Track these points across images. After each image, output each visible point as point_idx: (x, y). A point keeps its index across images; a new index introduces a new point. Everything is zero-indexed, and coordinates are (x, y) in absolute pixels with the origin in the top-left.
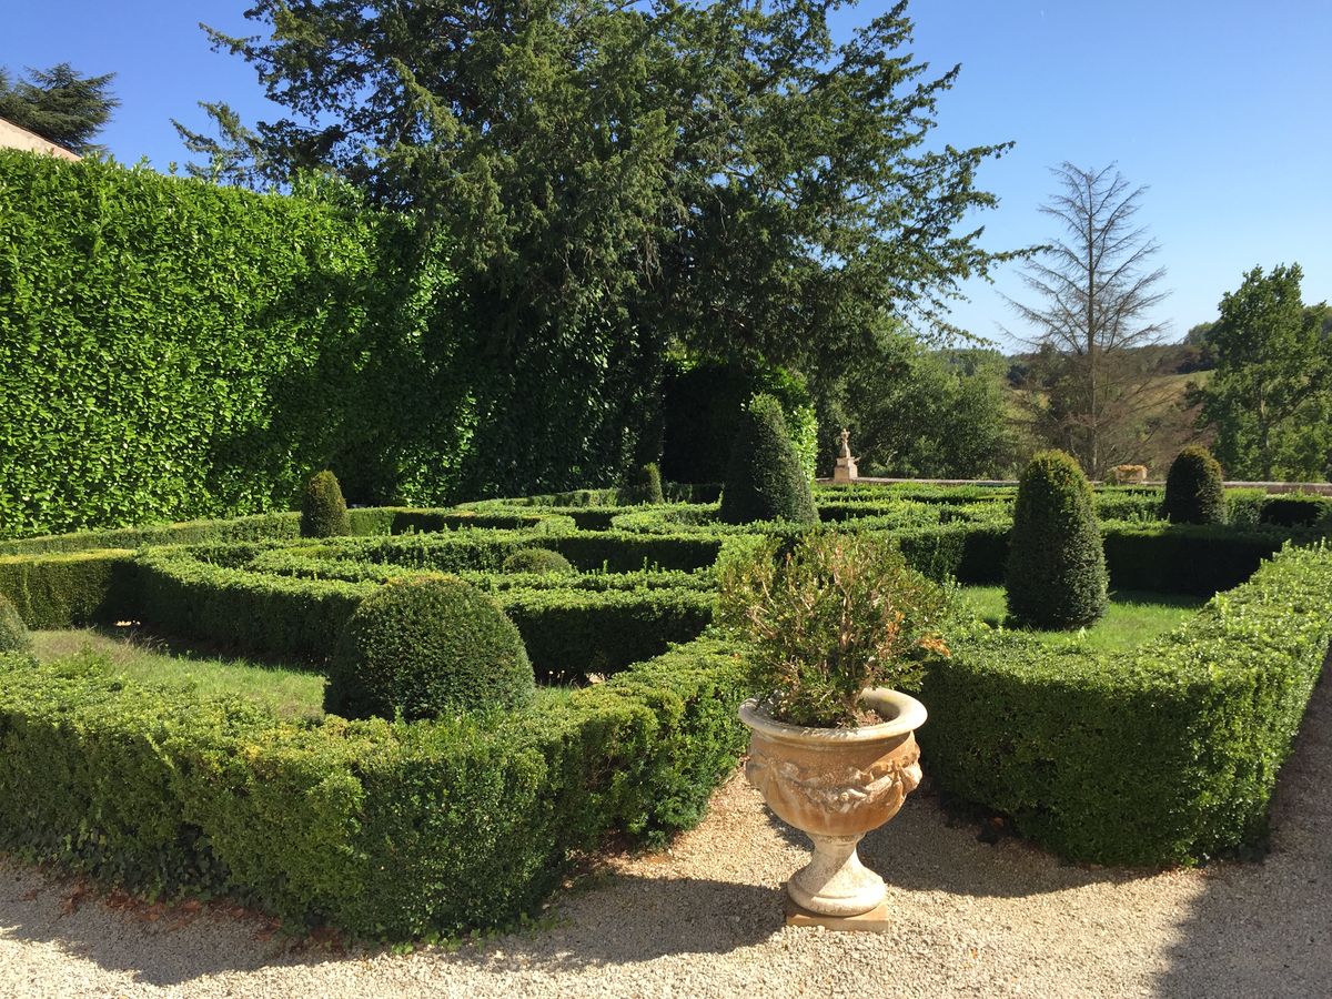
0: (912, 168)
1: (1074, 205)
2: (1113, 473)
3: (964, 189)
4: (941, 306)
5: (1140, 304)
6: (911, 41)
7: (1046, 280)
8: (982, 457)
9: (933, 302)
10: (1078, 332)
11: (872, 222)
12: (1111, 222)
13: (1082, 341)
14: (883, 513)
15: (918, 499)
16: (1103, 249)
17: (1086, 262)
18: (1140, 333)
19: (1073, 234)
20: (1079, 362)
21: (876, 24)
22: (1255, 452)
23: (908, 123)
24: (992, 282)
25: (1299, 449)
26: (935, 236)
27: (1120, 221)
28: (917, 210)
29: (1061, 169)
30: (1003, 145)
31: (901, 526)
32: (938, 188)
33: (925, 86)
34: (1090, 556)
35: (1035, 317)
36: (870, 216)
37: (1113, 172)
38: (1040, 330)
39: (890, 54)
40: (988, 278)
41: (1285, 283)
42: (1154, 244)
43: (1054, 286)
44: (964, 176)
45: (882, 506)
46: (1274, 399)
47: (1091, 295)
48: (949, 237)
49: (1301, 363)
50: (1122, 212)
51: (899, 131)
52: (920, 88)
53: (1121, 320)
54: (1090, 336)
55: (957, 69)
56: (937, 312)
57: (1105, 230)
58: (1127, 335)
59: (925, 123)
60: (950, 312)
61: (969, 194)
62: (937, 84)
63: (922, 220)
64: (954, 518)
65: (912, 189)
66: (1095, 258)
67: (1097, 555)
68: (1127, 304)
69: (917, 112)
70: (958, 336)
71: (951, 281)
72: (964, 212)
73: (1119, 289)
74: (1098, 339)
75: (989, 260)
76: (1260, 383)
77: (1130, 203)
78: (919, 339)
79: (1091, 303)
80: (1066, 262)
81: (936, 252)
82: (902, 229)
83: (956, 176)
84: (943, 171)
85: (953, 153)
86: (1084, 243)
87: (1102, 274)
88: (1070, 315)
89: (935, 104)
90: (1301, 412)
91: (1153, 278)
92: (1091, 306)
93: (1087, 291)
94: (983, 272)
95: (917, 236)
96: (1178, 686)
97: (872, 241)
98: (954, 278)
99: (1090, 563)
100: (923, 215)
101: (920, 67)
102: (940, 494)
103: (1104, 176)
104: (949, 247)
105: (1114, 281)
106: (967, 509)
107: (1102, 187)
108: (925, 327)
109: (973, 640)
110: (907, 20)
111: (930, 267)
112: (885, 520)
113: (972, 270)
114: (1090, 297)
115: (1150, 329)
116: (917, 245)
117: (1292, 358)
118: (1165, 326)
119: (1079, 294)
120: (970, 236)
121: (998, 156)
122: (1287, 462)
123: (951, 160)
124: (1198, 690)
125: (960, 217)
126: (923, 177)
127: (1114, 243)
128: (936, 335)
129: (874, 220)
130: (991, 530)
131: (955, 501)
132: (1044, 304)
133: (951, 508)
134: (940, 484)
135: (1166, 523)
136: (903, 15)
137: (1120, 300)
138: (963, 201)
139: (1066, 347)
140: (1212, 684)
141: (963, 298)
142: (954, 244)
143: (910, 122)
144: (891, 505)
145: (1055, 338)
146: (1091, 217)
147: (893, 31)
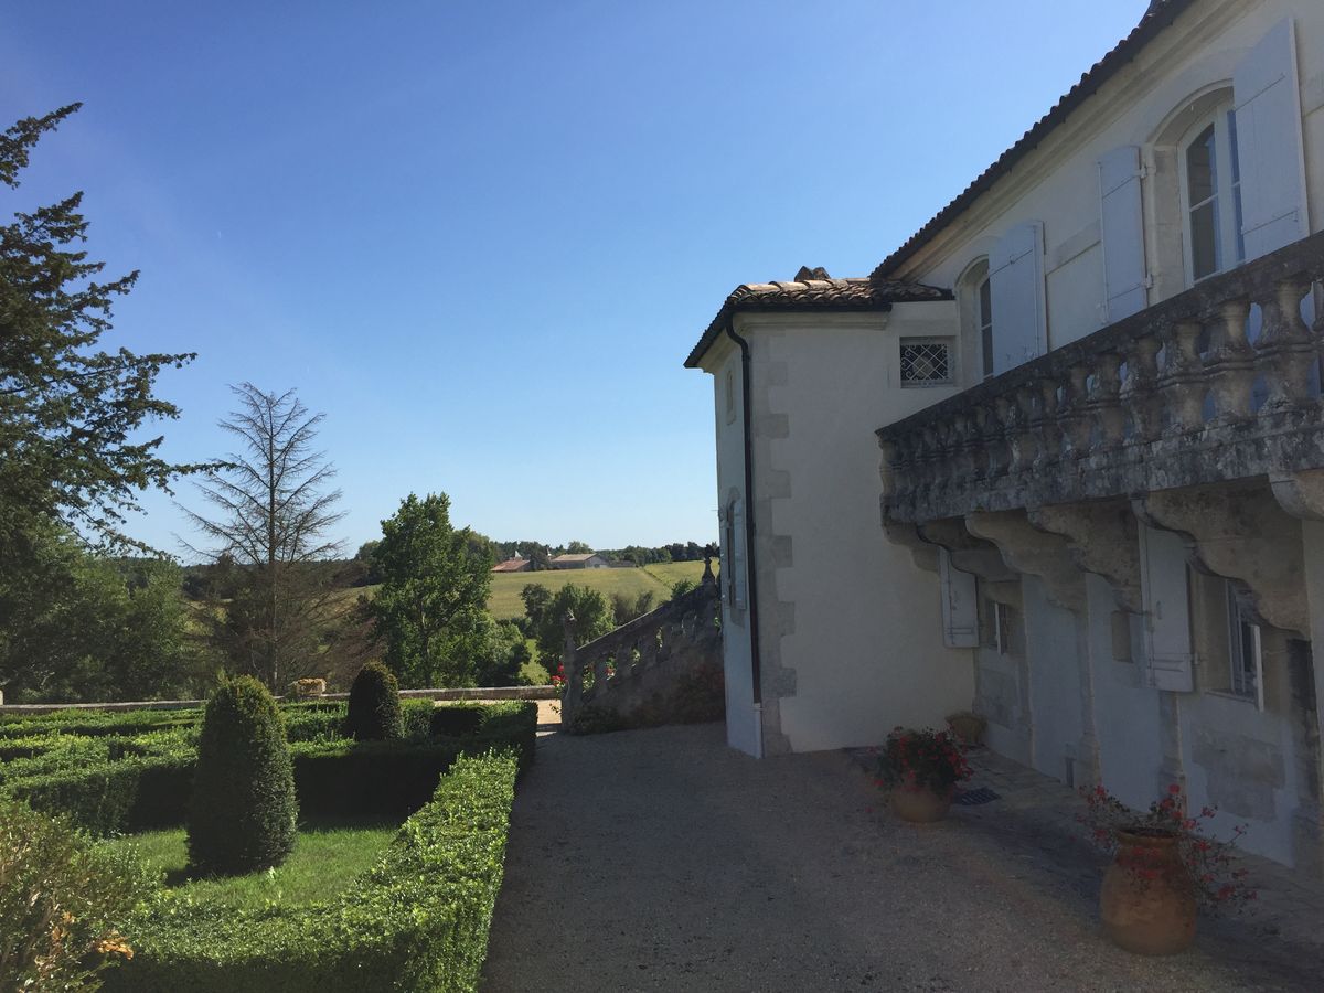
0: (82, 366)
1: (255, 424)
2: (294, 687)
3: (142, 396)
4: (114, 515)
5: (318, 523)
6: (84, 239)
7: (226, 494)
8: (157, 675)
9: (105, 510)
10: (259, 547)
11: (33, 419)
12: (291, 445)
13: (263, 556)
14: (39, 752)
15: (81, 731)
16: (283, 469)
17: (267, 479)
18: (318, 550)
19: (254, 452)
20: (259, 575)
21: (42, 214)
22: (418, 659)
23: (79, 321)
24: (172, 494)
25: (454, 656)
26: (108, 441)
27: (299, 444)
28: (88, 411)
29: (242, 389)
30: (184, 356)
31: (62, 767)
32: (112, 391)
33: (99, 285)
34: (280, 786)
35: (216, 530)
36: (31, 412)
37: (293, 397)
38: (221, 544)
39: (58, 247)
40: (167, 490)
41: (436, 509)
42: (330, 468)
43: (235, 501)
44: (141, 384)
45: (37, 744)
46: (433, 611)
47: (272, 512)
48: (124, 443)
49: (453, 579)
50: (302, 435)
51: (68, 327)
52: (93, 287)
53: (301, 537)
54: (271, 551)
55: (135, 275)
56: (110, 521)
57: (284, 451)
58: (306, 551)
59: (98, 323)
60: (124, 522)
61: (147, 402)
62: (113, 287)
63: (93, 422)
64: (126, 753)
65: (81, 387)
66: (275, 477)
67: (287, 785)
68: (306, 522)
69: (88, 310)
70: (133, 548)
71: (126, 490)
72: (141, 419)
73: (298, 508)
74: (279, 554)
75: (169, 471)
76: (421, 596)
77: (308, 428)
78: (87, 550)
79: (272, 519)
80: (247, 478)
81: (109, 458)
82: (69, 428)
83: (132, 382)
84: (119, 373)
85: (129, 357)
86: (266, 462)
87: (282, 492)
88: (251, 530)
89: (110, 306)
90: (454, 622)
91: (330, 499)
92: (272, 522)
93: (268, 508)
94: (162, 483)
95: (87, 439)
96: (384, 938)
97: (32, 439)
98: (129, 486)
99: (280, 794)
100: (95, 418)
101: (94, 266)
102: (107, 723)
103: (284, 401)
104: (124, 454)
105: (293, 500)
106: (141, 740)
107: (283, 410)
108: (94, 537)
109: (156, 917)
110: (80, 217)
111: (101, 473)
112: (40, 762)
113: (150, 480)
114: (272, 513)
115: (328, 546)
116: (87, 449)
117: (446, 575)
118: (342, 544)
119: (260, 510)
120: (148, 445)
121: (179, 366)
122: (444, 668)
123: (127, 363)
124: (405, 938)
125: (137, 424)
126: (95, 378)
127: (294, 464)
128: (107, 545)
129: (35, 416)
130: (170, 764)
131: (127, 730)
132: (225, 518)
133: (123, 739)
134: (108, 710)
135: (352, 741)
136: (74, 212)
137: (300, 518)
138: (140, 409)
139: (248, 560)
140: (417, 929)
141: (138, 509)
142: (130, 451)
143: (81, 320)
144: (48, 742)
145: (236, 552)
146: (271, 437)
147: (62, 224)
